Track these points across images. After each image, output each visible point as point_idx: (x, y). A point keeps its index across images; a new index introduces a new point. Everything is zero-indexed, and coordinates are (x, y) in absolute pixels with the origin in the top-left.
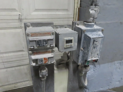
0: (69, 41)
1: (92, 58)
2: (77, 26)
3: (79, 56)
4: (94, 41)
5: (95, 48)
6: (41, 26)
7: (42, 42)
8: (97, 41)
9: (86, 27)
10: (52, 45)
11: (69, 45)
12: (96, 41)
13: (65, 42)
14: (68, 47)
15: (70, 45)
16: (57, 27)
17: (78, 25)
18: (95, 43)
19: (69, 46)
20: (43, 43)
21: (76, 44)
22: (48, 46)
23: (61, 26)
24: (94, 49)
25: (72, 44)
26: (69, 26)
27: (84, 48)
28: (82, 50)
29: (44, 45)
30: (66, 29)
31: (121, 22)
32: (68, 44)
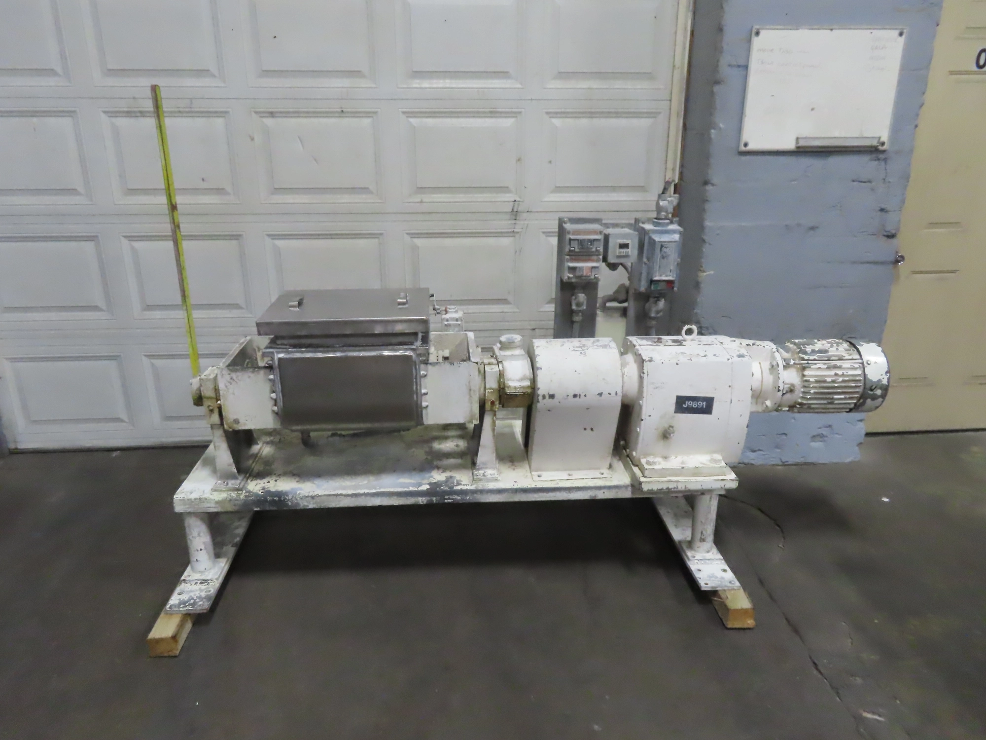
0: (624, 246)
1: (661, 276)
2: (641, 225)
3: (641, 273)
4: (662, 246)
5: (665, 259)
6: (583, 223)
7: (586, 243)
8: (668, 247)
9: (655, 226)
10: (598, 248)
11: (623, 252)
12: (666, 248)
13: (618, 246)
14: (622, 254)
15: (626, 252)
16: (607, 226)
17: (643, 223)
18: (664, 249)
19: (624, 254)
20: (588, 244)
21: (636, 252)
22: (594, 250)
23: (615, 225)
24: (662, 260)
25: (629, 250)
26: (629, 226)
27: (648, 259)
28: (645, 264)
29: (589, 246)
30: (623, 229)
31: (787, 226)
32: (622, 250)
